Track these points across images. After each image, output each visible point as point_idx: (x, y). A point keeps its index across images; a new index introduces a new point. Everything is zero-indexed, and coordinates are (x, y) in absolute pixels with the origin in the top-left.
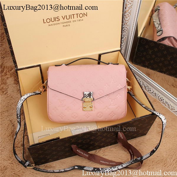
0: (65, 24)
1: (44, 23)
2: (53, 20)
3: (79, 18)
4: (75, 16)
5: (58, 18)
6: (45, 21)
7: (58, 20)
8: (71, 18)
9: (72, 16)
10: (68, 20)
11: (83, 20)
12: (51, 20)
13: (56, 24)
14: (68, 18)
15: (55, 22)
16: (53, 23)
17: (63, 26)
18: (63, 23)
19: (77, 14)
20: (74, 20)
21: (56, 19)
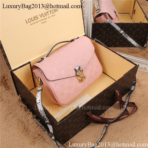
0: (43, 21)
1: (27, 23)
2: (33, 19)
3: (52, 14)
4: (49, 12)
5: (37, 17)
6: (28, 22)
7: (37, 18)
8: (47, 15)
9: (47, 13)
10: (44, 18)
11: (55, 15)
12: (31, 19)
13: (36, 22)
14: (44, 15)
15: (35, 21)
16: (34, 22)
17: (42, 23)
18: (41, 20)
19: (50, 11)
20: (49, 16)
21: (36, 18)
